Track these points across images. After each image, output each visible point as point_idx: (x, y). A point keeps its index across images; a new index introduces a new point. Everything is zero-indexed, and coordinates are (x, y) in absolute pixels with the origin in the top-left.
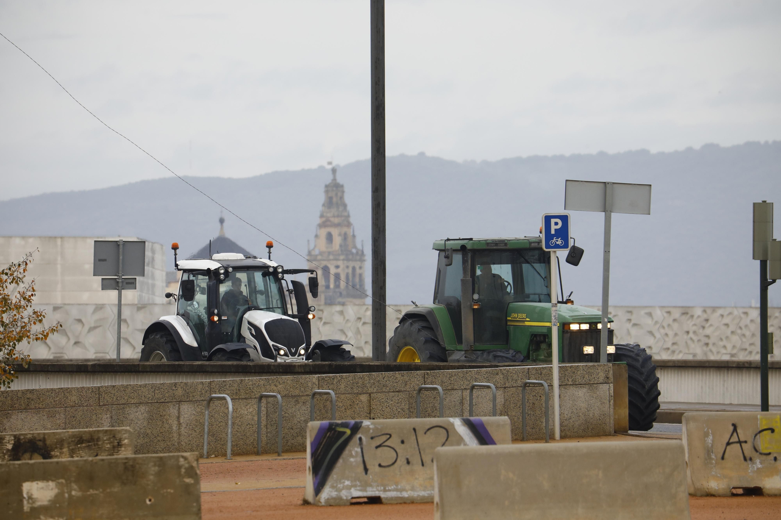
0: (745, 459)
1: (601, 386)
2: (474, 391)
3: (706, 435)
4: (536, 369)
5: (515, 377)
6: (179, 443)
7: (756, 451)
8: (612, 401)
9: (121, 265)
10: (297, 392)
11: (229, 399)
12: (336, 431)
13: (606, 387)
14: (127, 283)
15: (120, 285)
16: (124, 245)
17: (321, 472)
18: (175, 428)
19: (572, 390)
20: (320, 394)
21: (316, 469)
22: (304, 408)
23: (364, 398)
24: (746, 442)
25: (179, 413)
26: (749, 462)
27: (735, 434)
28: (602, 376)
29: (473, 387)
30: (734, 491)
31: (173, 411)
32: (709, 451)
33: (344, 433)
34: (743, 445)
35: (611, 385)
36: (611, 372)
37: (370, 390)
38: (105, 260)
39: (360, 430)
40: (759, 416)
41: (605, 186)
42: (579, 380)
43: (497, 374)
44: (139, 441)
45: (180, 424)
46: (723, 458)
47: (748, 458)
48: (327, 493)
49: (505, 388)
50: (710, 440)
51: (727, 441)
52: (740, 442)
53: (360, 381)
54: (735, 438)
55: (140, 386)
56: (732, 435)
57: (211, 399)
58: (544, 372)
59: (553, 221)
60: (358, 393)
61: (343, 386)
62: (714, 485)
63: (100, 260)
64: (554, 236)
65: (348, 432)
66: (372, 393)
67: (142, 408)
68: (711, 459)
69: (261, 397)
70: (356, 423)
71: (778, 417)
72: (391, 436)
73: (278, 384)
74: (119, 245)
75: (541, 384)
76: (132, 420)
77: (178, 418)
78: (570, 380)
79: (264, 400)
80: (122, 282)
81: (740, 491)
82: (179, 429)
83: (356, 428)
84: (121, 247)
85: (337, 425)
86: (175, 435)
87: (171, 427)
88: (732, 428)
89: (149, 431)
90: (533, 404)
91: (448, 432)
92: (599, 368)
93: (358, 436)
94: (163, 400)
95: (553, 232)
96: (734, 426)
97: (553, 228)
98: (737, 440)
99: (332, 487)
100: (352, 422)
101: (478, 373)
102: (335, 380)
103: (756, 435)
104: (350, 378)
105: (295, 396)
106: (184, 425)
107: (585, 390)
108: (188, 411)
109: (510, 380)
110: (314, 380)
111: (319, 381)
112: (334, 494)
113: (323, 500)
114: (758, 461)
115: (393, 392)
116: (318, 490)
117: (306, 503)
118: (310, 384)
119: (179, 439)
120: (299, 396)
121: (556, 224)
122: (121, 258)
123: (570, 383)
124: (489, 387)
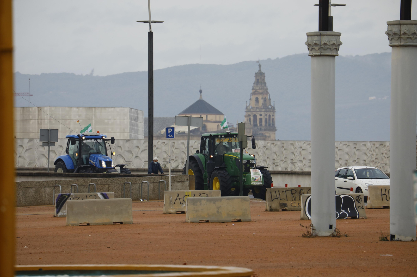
0: (181, 204)
1: (185, 182)
2: (143, 184)
3: (170, 197)
4: (164, 177)
5: (157, 179)
6: (45, 200)
7: (184, 201)
8: (189, 187)
9: (49, 138)
10: (84, 184)
11: (60, 186)
12: (63, 196)
13: (187, 182)
14: (52, 144)
15: (49, 145)
16: (50, 130)
17: (59, 208)
18: (44, 195)
19: (176, 184)
20: (91, 184)
21: (57, 207)
22: (86, 189)
23: (107, 186)
24: (181, 199)
25: (45, 190)
26: (182, 204)
27: (178, 197)
28: (186, 179)
29: (142, 183)
30: (177, 212)
31: (43, 190)
32: (171, 201)
33: (66, 197)
34: (180, 199)
35: (189, 182)
36: (189, 178)
37: (109, 184)
38: (44, 136)
39: (70, 196)
40: (185, 192)
41: (188, 118)
42: (178, 180)
43: (151, 178)
44: (32, 199)
45: (45, 194)
46: (174, 203)
47: (181, 203)
48: (60, 214)
49: (154, 183)
50: (171, 198)
51: (176, 199)
52: (179, 199)
53: (106, 181)
54: (178, 198)
55: (32, 182)
56: (177, 197)
57: (55, 186)
58: (167, 178)
59: (169, 129)
60: (105, 185)
61: (100, 182)
62: (171, 211)
63: (42, 136)
64: (169, 134)
65: (67, 196)
66: (110, 184)
67: (33, 189)
68: (171, 203)
69: (72, 186)
70: (69, 194)
71: (190, 192)
72: (79, 198)
73: (78, 181)
74: (49, 131)
75: (164, 181)
76: (30, 193)
77: (45, 192)
78: (175, 180)
79: (73, 187)
80: (50, 143)
81: (180, 212)
82: (45, 195)
83: (69, 195)
84: (50, 131)
85: (64, 195)
86: (44, 197)
87: (42, 195)
88: (177, 195)
89: (35, 196)
90: (163, 188)
91: (96, 197)
92: (185, 176)
93: (70, 198)
94: (40, 186)
95: (169, 133)
96: (178, 194)
97: (169, 131)
98: (179, 198)
99: (62, 212)
100: (68, 194)
101: (145, 178)
102: (97, 180)
103: (184, 197)
104: (102, 180)
105: (84, 185)
106: (47, 195)
107: (180, 183)
108: (48, 190)
109: (155, 180)
110: (90, 180)
111: (92, 180)
112: (62, 214)
113: (59, 216)
114: (184, 204)
115: (116, 184)
116: (58, 213)
117: (54, 216)
118: (89, 182)
119: (45, 199)
120: (85, 185)
121: (170, 130)
122: (49, 135)
123: (175, 181)
124: (147, 182)
